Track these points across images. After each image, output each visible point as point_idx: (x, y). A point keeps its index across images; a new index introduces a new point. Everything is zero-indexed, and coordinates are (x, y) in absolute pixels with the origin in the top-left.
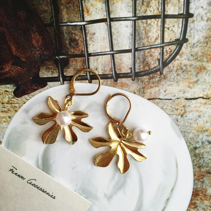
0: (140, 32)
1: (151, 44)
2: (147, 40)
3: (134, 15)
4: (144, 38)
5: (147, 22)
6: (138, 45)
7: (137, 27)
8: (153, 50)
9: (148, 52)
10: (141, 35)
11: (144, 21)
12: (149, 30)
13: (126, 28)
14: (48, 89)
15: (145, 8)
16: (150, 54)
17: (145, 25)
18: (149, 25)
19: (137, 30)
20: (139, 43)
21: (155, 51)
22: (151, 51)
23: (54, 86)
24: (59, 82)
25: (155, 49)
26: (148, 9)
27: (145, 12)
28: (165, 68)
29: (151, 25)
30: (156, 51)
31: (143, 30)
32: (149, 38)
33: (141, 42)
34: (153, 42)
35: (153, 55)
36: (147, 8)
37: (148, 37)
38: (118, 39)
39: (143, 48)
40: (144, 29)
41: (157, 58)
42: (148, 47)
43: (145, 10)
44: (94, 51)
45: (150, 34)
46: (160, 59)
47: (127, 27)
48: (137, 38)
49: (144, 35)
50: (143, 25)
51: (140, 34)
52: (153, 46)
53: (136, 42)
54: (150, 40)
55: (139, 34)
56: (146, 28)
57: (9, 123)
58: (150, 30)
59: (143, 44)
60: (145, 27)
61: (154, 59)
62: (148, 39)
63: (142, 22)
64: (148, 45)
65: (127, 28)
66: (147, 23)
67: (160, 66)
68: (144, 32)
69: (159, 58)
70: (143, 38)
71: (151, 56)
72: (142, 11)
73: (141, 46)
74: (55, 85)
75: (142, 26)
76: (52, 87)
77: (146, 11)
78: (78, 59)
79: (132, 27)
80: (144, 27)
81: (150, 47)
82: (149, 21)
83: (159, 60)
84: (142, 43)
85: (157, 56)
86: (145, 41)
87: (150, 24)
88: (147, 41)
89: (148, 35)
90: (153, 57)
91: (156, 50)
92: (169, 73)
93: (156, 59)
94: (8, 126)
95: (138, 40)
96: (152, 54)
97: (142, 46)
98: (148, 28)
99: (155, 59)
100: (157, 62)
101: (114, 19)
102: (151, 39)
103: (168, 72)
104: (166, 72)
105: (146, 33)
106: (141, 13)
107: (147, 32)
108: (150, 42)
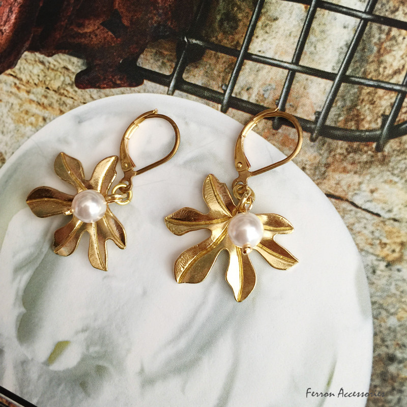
0: (368, 46)
1: (380, 78)
2: (376, 68)
3: (367, 10)
4: (372, 62)
5: (390, 31)
6: (354, 70)
7: (365, 34)
8: (381, 92)
9: (369, 93)
10: (367, 54)
11: (386, 28)
12: (388, 48)
13: (342, 29)
14: (139, 92)
15: (397, 5)
16: (371, 98)
17: (383, 36)
18: (391, 39)
19: (363, 40)
20: (357, 68)
21: (383, 96)
22: (376, 93)
23: (153, 92)
24: (166, 88)
25: (387, 91)
26: (401, 8)
27: (393, 12)
28: (392, 141)
29: (396, 41)
30: (387, 97)
31: (376, 44)
32: (382, 66)
33: (361, 66)
34: (387, 77)
35: (376, 103)
36: (399, 5)
37: (380, 63)
38: (317, 46)
39: (362, 81)
40: (378, 42)
41: (382, 112)
42: (371, 83)
43: (394, 7)
44: (260, 51)
45: (387, 58)
46: (388, 117)
47: (345, 27)
48: (357, 55)
49: (373, 55)
50: (380, 34)
51: (366, 50)
52: (383, 85)
53: (352, 64)
54: (381, 70)
55: (364, 49)
56: (382, 43)
57: (37, 130)
58: (391, 51)
59: (365, 72)
60: (382, 41)
61: (376, 111)
62: (379, 67)
63: (380, 28)
64: (374, 79)
65: (345, 30)
66: (388, 34)
67: (382, 130)
68: (376, 49)
69: (387, 113)
70: (371, 60)
71: (372, 103)
72: (388, 8)
73: (357, 76)
74: (155, 90)
75: (377, 36)
76: (148, 92)
77: (397, 10)
78: (223, 57)
79: (356, 31)
80: (380, 39)
81: (376, 83)
82: (395, 31)
83: (385, 117)
84: (363, 70)
85: (383, 108)
86: (371, 68)
87: (394, 38)
88: (375, 70)
89: (382, 58)
90: (375, 105)
91: (386, 95)
92: (397, 156)
93: (380, 114)
94: (33, 134)
95: (356, 61)
96: (375, 99)
97: (360, 75)
98: (388, 43)
99: (377, 114)
100: (380, 121)
101: (326, 5)
102: (385, 68)
103: (396, 152)
104: (390, 150)
105: (379, 51)
106: (384, 10)
107: (382, 51)
108: (380, 74)
